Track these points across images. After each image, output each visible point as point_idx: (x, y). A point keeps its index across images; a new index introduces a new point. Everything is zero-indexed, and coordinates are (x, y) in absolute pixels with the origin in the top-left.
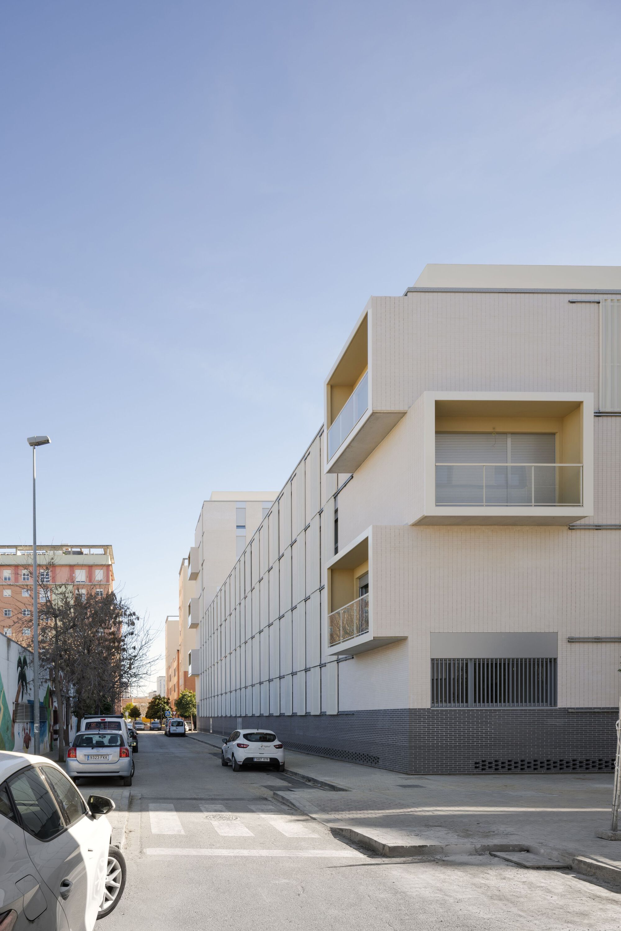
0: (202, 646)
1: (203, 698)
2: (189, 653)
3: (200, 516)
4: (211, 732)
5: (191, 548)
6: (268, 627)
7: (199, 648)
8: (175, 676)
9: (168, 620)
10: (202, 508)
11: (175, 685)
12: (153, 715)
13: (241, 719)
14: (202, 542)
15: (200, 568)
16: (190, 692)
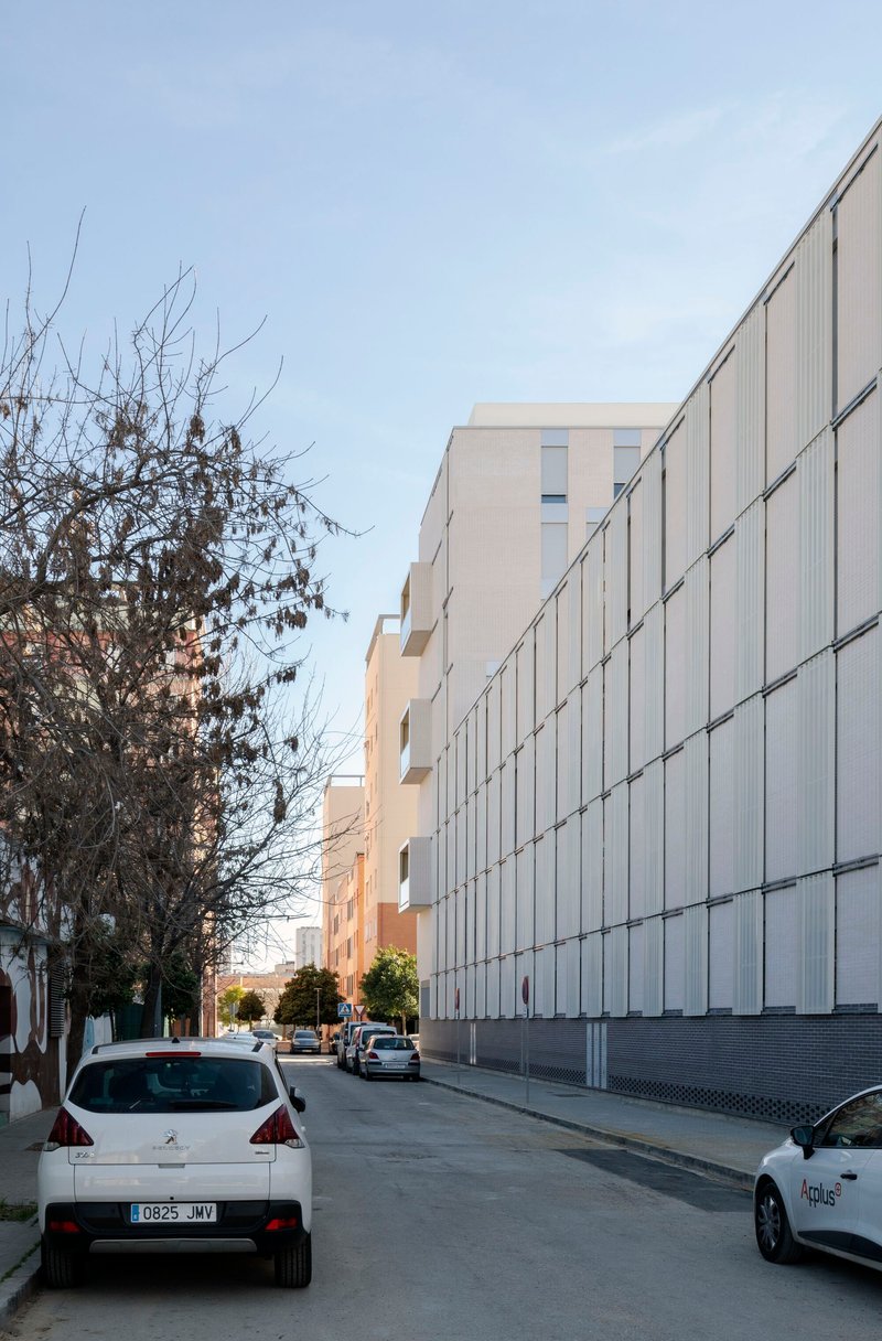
0: (443, 828)
1: (441, 969)
2: (401, 850)
3: (439, 475)
4: (473, 1060)
5: (412, 564)
6: (760, 695)
7: (430, 832)
8: (349, 919)
9: (332, 785)
10: (448, 450)
11: (349, 941)
12: (296, 1015)
13: (604, 1026)
14: (444, 545)
15: (438, 612)
16: (400, 955)
